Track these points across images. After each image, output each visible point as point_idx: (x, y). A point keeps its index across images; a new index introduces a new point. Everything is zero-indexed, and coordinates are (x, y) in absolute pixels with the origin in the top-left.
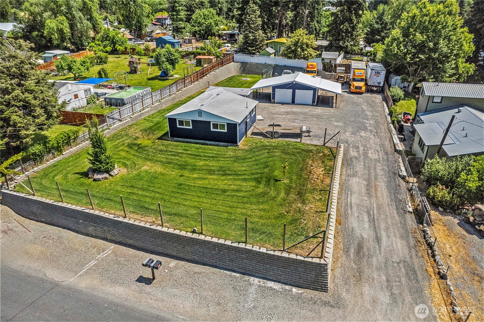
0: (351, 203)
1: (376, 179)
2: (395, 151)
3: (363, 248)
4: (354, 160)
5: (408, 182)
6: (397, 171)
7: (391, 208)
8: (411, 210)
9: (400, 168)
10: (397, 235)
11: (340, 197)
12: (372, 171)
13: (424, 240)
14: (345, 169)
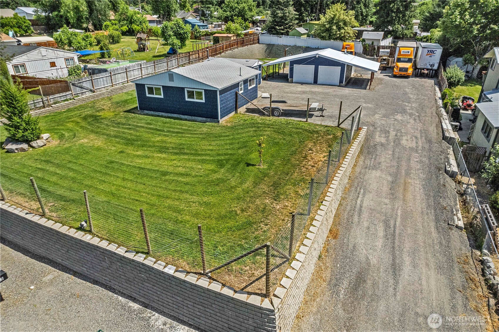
0: (361, 206)
1: (408, 174)
2: (443, 139)
3: (365, 281)
4: (378, 147)
5: (459, 182)
6: (443, 166)
7: (426, 218)
8: (461, 224)
9: (448, 162)
10: (432, 265)
11: (347, 196)
12: (404, 163)
13: (481, 277)
14: (362, 158)
